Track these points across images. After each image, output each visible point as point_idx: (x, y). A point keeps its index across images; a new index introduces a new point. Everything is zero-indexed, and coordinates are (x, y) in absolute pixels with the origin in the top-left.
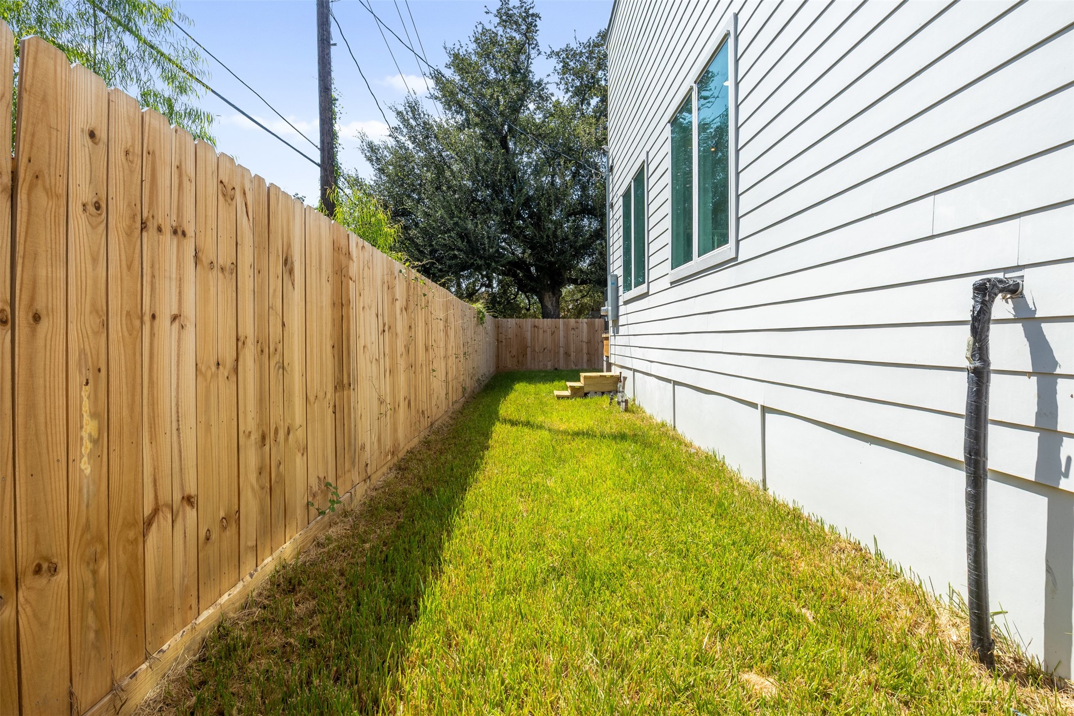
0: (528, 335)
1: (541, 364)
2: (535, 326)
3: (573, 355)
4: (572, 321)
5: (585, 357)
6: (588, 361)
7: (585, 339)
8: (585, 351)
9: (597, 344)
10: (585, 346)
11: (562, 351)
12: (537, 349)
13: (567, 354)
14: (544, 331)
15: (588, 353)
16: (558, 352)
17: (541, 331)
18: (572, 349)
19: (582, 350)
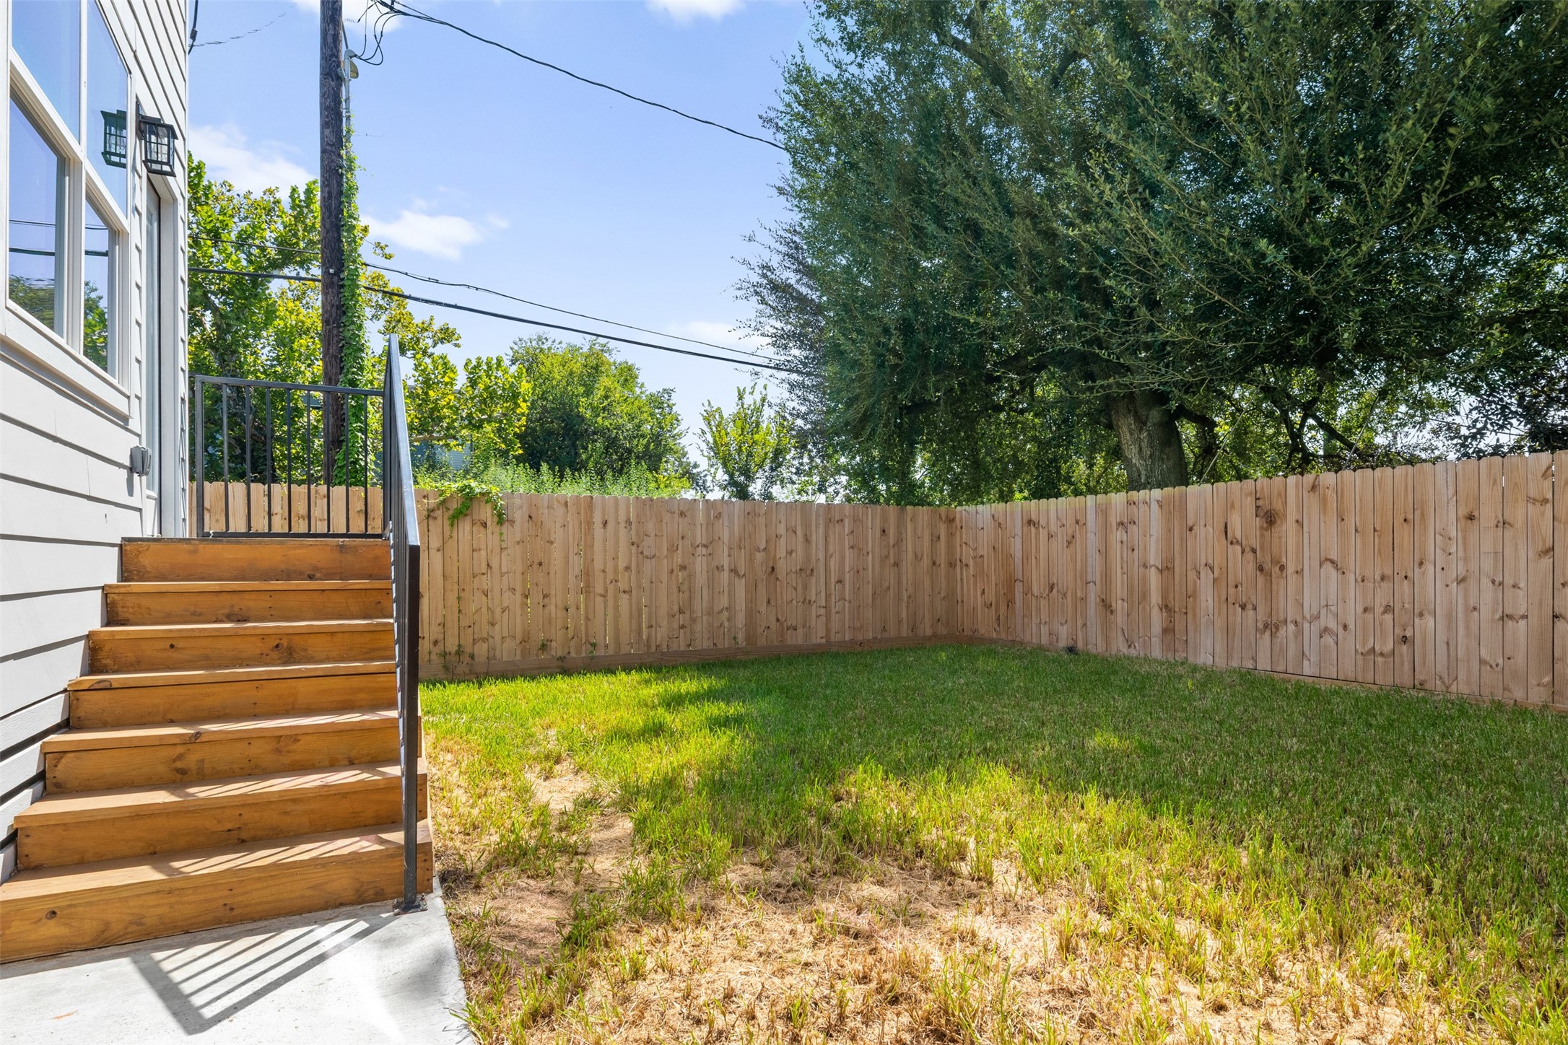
0: (1017, 547)
1: (1045, 630)
2: (1030, 522)
3: (1120, 606)
4: (1118, 499)
5: (1157, 620)
6: (1165, 631)
7: (1154, 558)
8: (1155, 598)
9: (1192, 575)
10: (1154, 579)
11: (1093, 594)
12: (1035, 589)
13: (1106, 606)
14: (1050, 536)
15: (1166, 607)
16: (1084, 599)
17: (1043, 534)
18: (1119, 589)
19: (1144, 596)
